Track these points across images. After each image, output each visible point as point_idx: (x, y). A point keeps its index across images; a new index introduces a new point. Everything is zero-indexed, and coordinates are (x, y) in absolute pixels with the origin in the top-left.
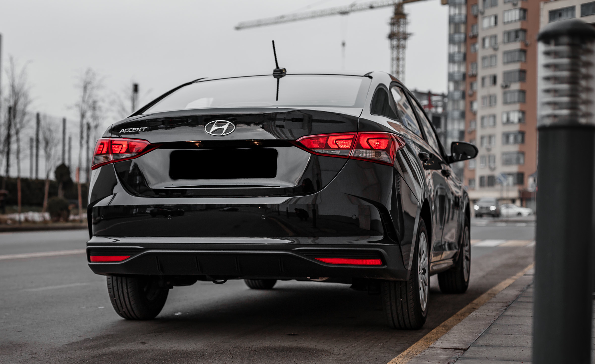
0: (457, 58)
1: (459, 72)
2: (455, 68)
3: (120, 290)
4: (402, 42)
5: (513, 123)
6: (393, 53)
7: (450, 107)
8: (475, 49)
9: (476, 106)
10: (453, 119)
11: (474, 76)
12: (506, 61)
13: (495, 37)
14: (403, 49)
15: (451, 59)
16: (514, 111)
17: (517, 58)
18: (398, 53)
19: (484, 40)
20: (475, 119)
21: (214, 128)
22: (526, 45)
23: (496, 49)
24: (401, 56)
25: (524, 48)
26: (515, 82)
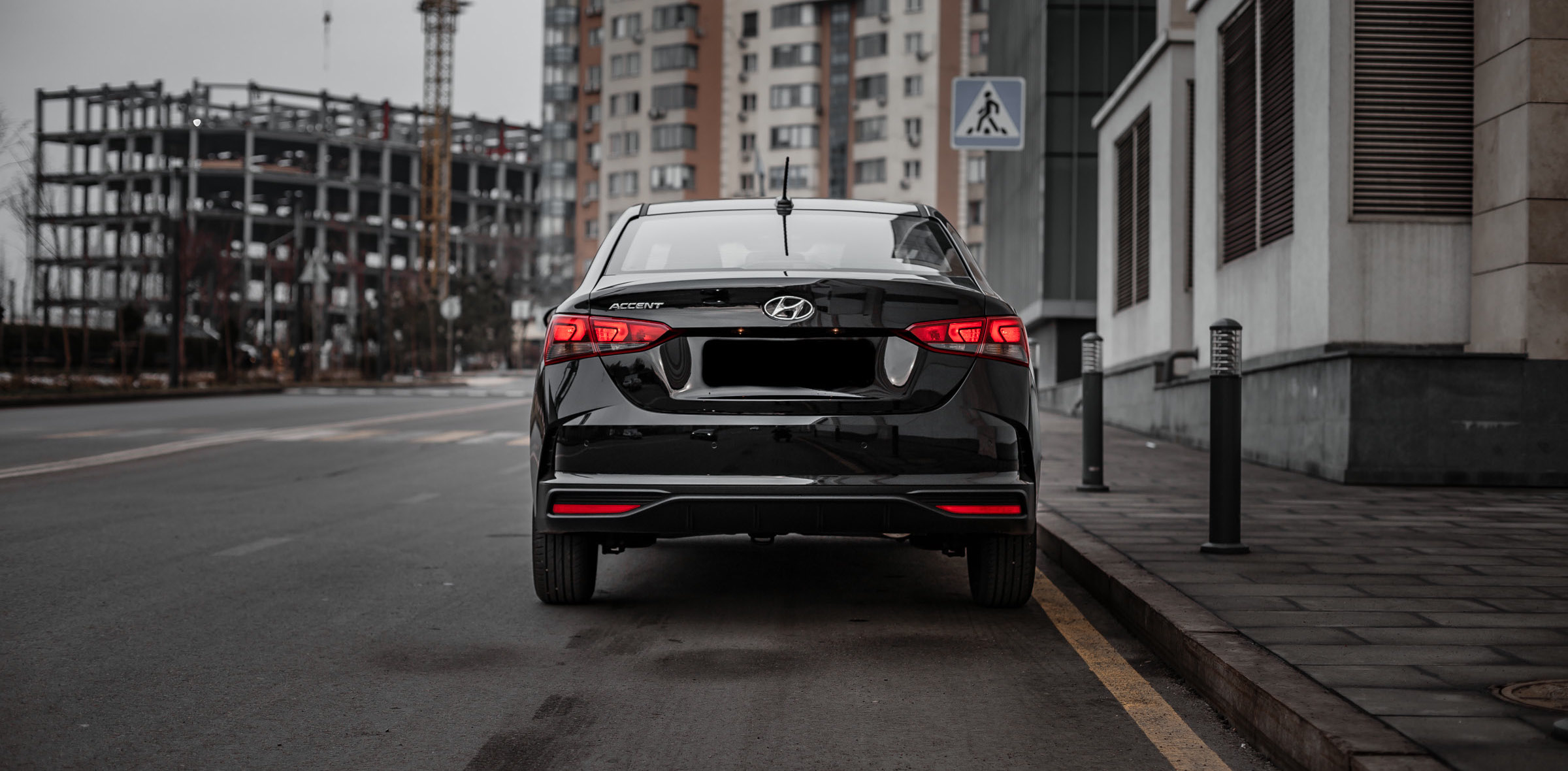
0: (560, 58)
1: (565, 84)
2: (558, 76)
3: (559, 556)
4: (448, 19)
5: (671, 188)
6: (428, 40)
7: (547, 154)
8: (597, 39)
9: (598, 153)
10: (553, 179)
11: (596, 93)
12: (657, 65)
13: (638, 16)
14: (451, 35)
15: (550, 58)
16: (674, 166)
17: (679, 62)
18: (440, 41)
19: (615, 21)
20: (596, 180)
21: (779, 308)
22: (698, 36)
23: (639, 42)
24: (445, 47)
25: (694, 41)
26: (676, 107)
